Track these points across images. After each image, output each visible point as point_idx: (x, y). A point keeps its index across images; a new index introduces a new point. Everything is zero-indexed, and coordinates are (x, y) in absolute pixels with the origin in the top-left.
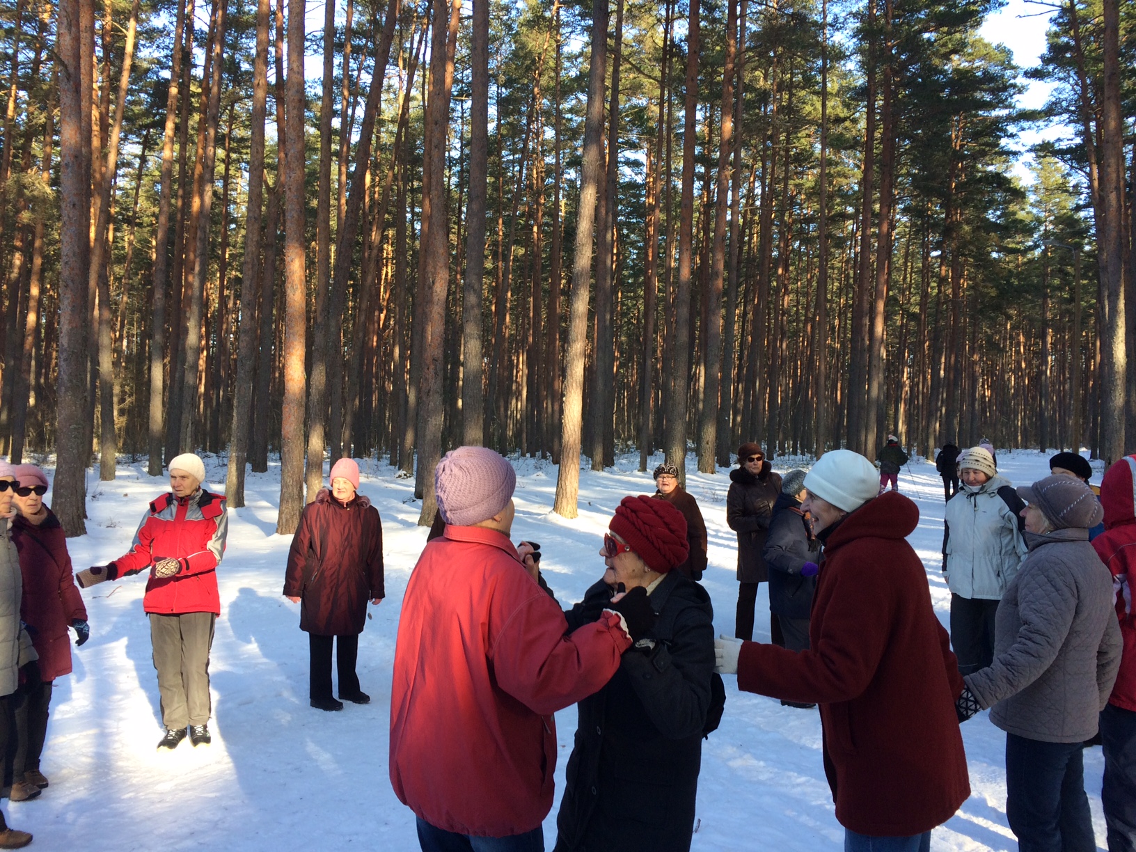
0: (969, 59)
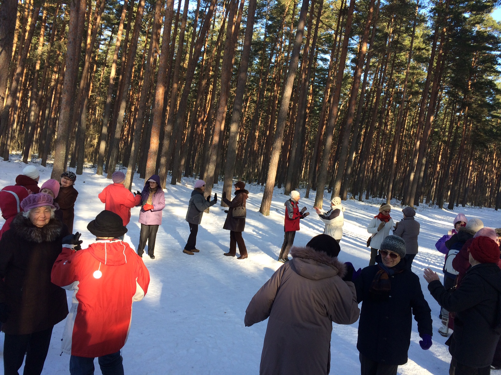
0: (484, 26)
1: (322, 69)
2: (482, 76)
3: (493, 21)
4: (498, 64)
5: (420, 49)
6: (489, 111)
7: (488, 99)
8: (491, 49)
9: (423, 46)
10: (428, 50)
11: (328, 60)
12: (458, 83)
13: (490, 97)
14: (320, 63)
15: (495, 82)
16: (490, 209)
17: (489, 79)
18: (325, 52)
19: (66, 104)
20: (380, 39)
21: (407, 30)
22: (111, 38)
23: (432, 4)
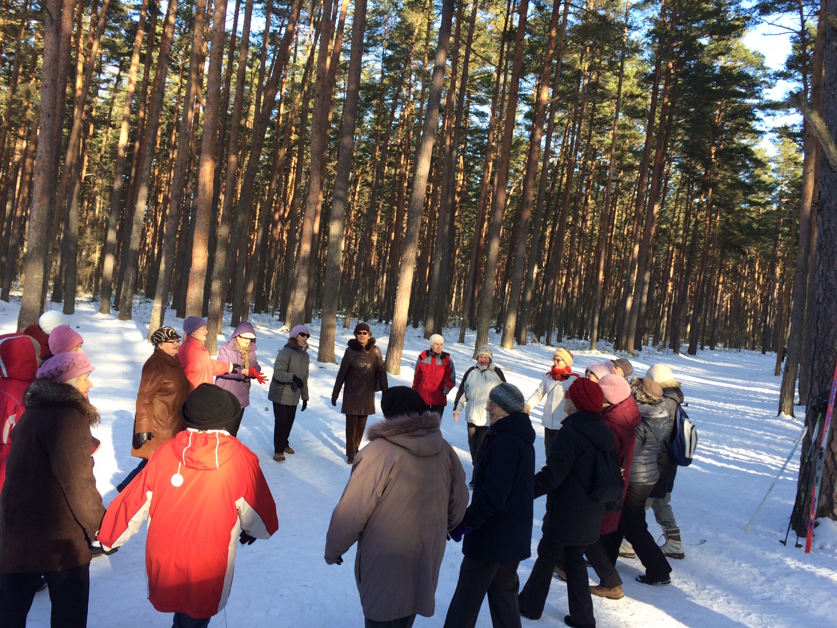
0: (733, 59)
1: (478, 130)
2: (731, 140)
3: (746, 51)
4: (756, 120)
5: (632, 96)
6: (746, 194)
7: (742, 176)
8: (744, 96)
9: (638, 91)
10: (645, 98)
11: (487, 115)
12: (694, 151)
13: (745, 173)
14: (474, 119)
15: (753, 149)
16: (754, 352)
17: (743, 144)
18: (482, 102)
19: (42, 192)
20: (569, 80)
21: (612, 66)
22: (119, 78)
23: (648, 23)
